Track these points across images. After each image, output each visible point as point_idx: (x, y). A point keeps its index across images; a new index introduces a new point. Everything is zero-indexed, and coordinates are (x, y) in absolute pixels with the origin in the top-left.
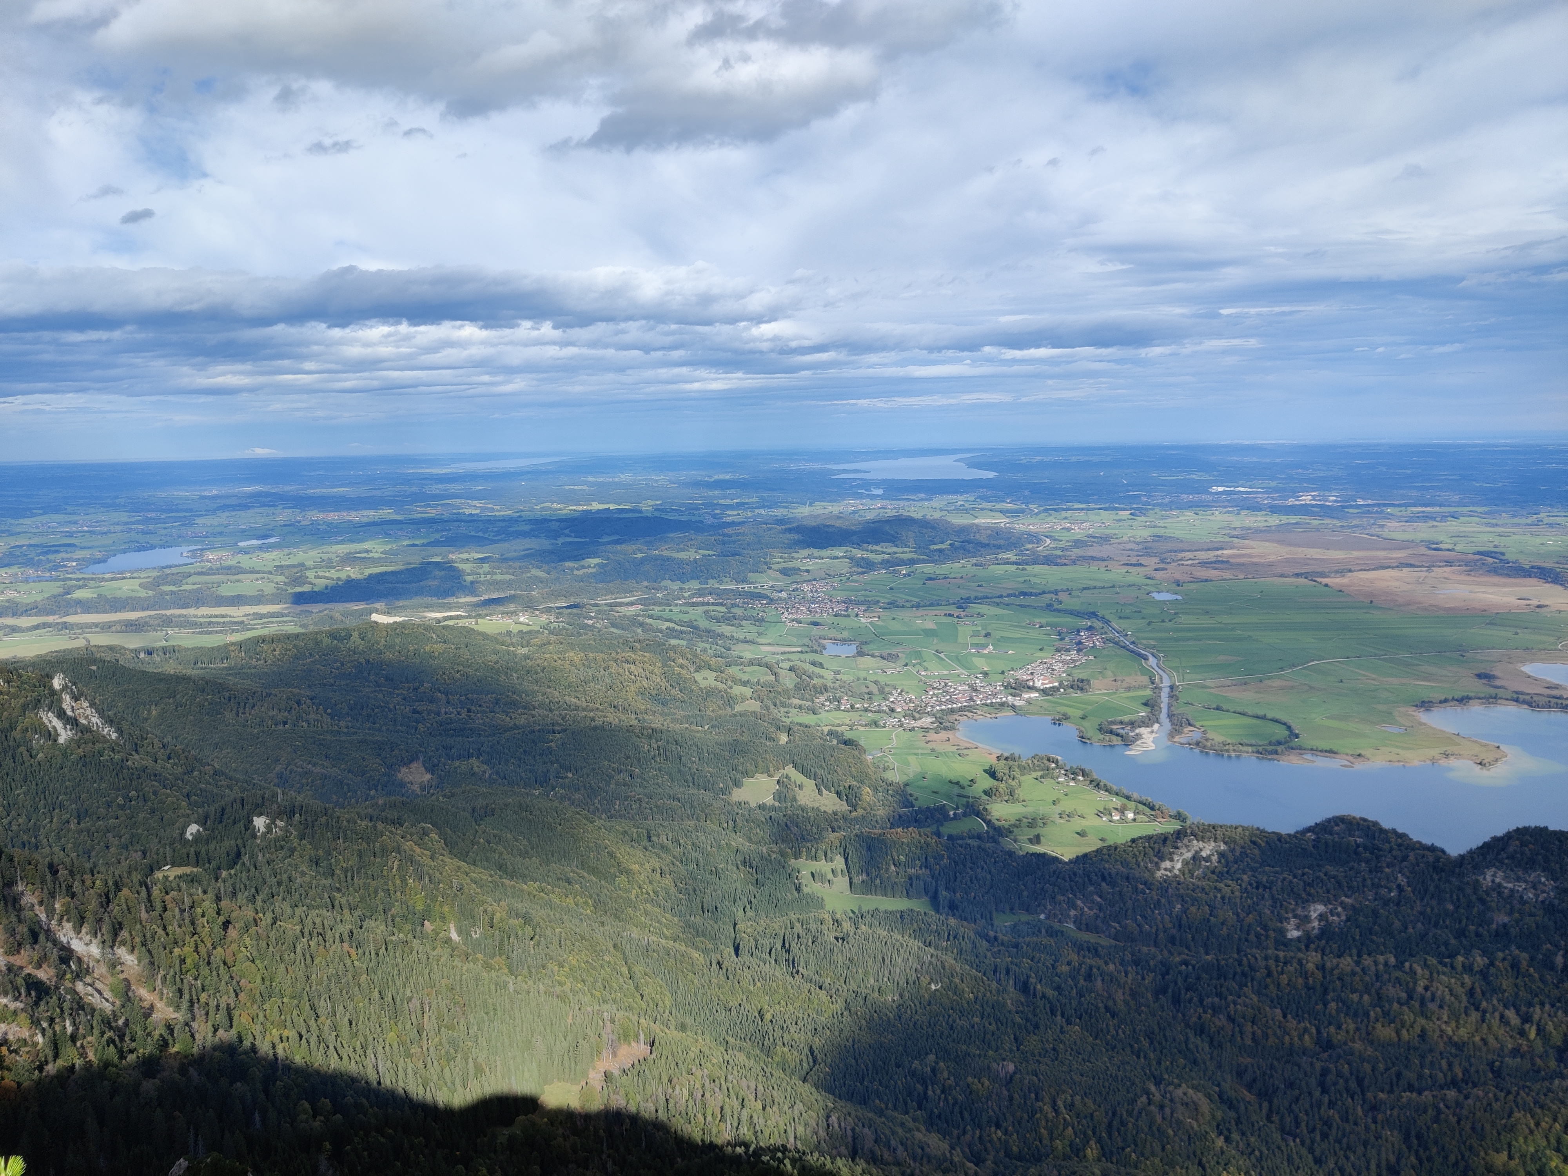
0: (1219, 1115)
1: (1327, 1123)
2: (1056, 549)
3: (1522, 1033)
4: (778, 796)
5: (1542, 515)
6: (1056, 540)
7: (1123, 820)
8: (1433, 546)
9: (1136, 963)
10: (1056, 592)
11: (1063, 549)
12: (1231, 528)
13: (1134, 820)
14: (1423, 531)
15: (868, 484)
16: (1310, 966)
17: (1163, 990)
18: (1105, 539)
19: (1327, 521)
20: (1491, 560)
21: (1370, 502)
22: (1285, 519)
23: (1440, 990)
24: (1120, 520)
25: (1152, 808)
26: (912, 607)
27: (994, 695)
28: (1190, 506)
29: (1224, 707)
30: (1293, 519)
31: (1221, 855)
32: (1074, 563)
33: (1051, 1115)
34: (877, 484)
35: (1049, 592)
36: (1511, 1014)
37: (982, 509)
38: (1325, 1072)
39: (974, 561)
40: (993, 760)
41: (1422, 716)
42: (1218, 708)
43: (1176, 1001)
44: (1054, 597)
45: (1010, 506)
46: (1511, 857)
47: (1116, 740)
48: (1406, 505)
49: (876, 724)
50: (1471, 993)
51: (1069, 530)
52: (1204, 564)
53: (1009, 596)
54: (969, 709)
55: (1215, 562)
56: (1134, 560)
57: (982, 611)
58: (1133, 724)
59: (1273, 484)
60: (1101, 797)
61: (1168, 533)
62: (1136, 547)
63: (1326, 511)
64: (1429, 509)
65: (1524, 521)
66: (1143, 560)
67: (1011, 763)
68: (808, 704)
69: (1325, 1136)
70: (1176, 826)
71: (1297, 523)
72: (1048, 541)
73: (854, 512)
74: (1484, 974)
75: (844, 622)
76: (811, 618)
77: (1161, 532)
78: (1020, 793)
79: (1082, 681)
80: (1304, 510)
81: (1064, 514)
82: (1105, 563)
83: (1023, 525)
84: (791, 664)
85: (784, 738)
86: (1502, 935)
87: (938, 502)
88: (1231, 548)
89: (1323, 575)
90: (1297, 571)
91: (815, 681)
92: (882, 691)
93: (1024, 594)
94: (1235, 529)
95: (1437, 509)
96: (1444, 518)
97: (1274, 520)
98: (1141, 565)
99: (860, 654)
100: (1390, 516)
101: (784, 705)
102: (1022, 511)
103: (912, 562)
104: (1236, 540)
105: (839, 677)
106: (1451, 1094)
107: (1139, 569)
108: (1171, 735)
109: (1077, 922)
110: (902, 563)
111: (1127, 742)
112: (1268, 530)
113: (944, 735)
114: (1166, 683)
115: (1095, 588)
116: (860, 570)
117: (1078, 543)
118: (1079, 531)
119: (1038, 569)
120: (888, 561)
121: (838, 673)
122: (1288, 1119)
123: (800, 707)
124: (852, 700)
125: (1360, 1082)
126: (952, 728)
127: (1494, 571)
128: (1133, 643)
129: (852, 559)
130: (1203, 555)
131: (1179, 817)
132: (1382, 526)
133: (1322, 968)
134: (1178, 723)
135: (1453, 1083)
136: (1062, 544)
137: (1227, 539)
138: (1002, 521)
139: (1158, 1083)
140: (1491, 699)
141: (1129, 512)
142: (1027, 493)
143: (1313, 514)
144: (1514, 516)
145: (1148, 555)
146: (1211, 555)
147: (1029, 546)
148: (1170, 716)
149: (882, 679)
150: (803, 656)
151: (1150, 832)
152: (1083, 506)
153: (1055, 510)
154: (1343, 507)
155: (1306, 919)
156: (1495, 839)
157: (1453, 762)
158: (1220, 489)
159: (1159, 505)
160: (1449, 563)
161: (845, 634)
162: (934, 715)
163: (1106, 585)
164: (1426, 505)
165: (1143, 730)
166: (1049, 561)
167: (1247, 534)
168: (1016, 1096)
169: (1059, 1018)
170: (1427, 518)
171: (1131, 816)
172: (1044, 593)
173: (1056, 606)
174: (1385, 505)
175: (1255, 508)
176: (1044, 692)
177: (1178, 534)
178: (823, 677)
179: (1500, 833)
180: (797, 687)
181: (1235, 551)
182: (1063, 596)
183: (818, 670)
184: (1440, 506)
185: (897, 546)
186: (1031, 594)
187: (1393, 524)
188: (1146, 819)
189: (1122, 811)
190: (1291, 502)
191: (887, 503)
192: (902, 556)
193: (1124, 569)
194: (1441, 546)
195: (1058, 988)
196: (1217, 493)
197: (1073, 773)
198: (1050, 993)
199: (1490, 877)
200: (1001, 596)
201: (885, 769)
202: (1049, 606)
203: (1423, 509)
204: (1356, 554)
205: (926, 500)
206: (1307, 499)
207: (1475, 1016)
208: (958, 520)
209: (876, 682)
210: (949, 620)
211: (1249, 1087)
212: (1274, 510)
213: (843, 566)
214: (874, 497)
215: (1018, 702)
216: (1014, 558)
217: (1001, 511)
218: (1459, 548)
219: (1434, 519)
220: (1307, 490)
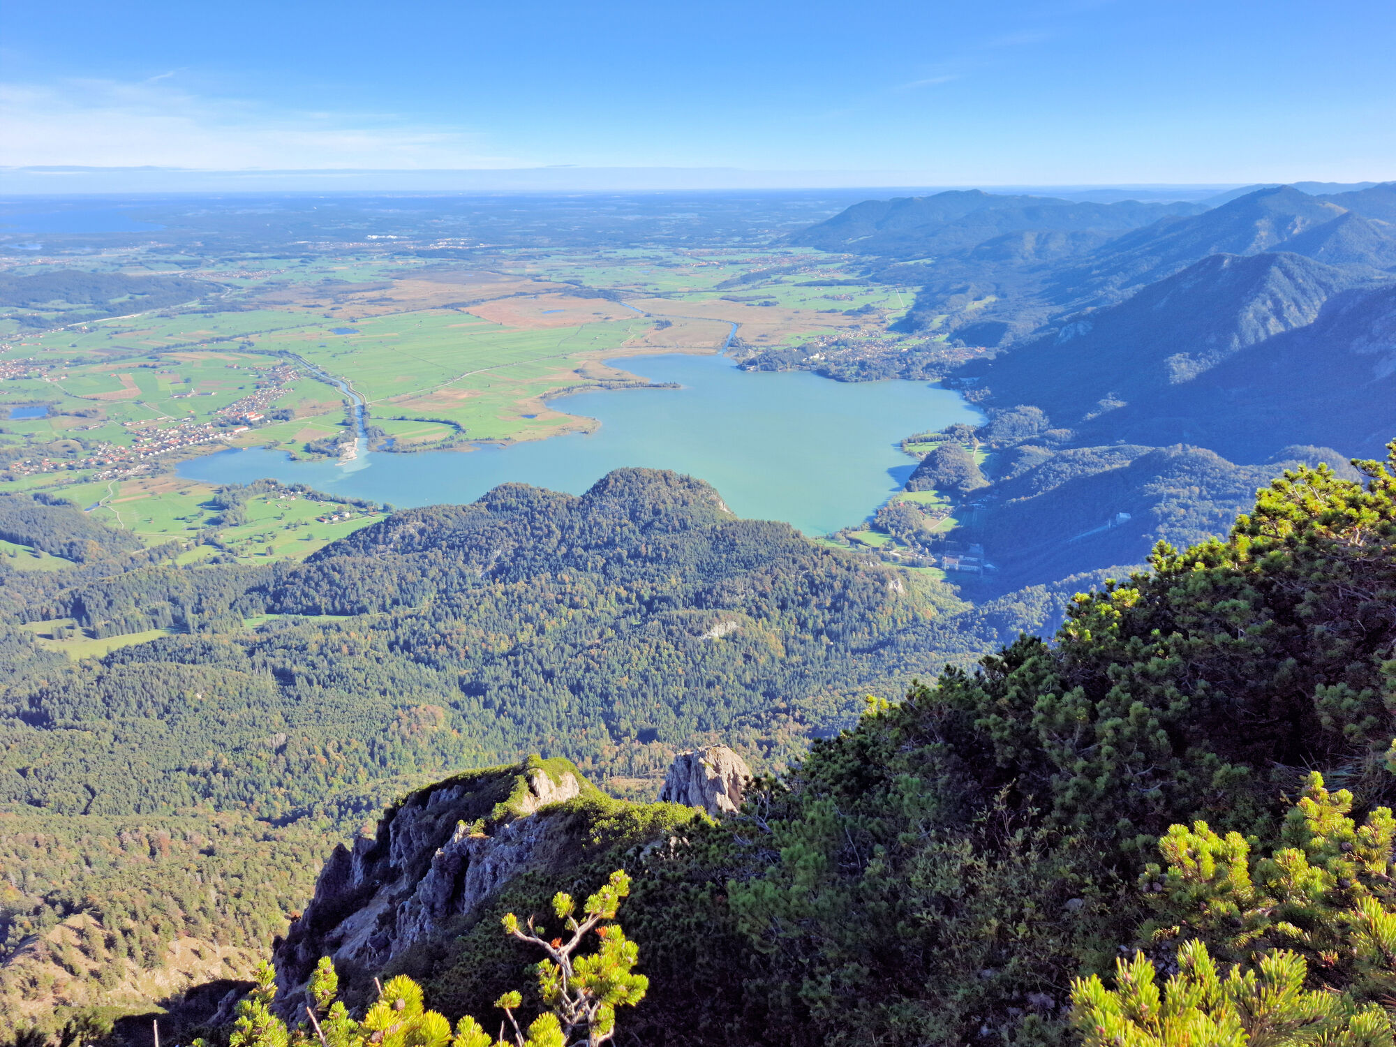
0: (451, 716)
1: (523, 696)
2: (238, 296)
5: (601, 252)
6: (236, 288)
7: (342, 520)
8: (536, 278)
10: (246, 335)
11: (245, 296)
12: (388, 271)
13: (351, 518)
14: (528, 267)
15: (22, 240)
18: (283, 285)
19: (461, 262)
20: (574, 287)
21: (489, 245)
22: (431, 261)
23: (580, 587)
24: (292, 267)
25: (364, 506)
26: (102, 362)
27: (206, 435)
28: (352, 252)
29: (408, 418)
30: (435, 261)
32: (258, 308)
33: (324, 760)
35: (240, 336)
36: (621, 590)
37: (157, 262)
39: (158, 312)
40: (215, 493)
42: (402, 419)
44: (245, 339)
45: (186, 258)
47: (323, 457)
48: (515, 247)
49: (86, 480)
50: (598, 584)
51: (247, 278)
52: (372, 302)
53: (201, 343)
56: (312, 303)
57: (177, 359)
58: (336, 441)
59: (416, 232)
60: (320, 506)
61: (338, 277)
62: (311, 290)
63: (460, 254)
64: (530, 250)
65: (590, 257)
66: (320, 302)
67: (233, 491)
68: (2, 472)
70: (385, 516)
71: (439, 265)
72: (230, 290)
73: (10, 270)
74: (604, 570)
75: (25, 384)
77: (330, 276)
78: (248, 515)
79: (285, 412)
80: (443, 253)
81: (240, 263)
83: (201, 276)
87: (107, 255)
89: (465, 305)
90: (445, 304)
91: (6, 448)
92: (86, 447)
93: (216, 340)
94: (391, 271)
95: (535, 250)
96: (541, 257)
97: (421, 262)
99: (53, 413)
100: (504, 257)
102: (198, 263)
103: (92, 317)
104: (394, 281)
105: (33, 440)
107: (318, 310)
108: (368, 445)
110: (80, 319)
111: (334, 457)
112: (418, 270)
113: (161, 478)
114: (358, 404)
115: (282, 329)
116: (33, 329)
117: (258, 290)
118: (257, 279)
119: (224, 315)
120: (64, 319)
121: (31, 435)
124: (55, 461)
126: (168, 471)
127: (577, 294)
128: (324, 374)
129: (19, 318)
130: (370, 295)
131: (386, 509)
132: (500, 264)
134: (374, 436)
136: (244, 292)
137: (386, 280)
138: (179, 272)
139: (403, 709)
140: (587, 386)
141: (299, 260)
142: (199, 244)
143: (450, 256)
144: (584, 254)
146: (375, 294)
147: (212, 295)
148: (365, 430)
149: (85, 436)
152: (256, 255)
153: (231, 260)
154: (471, 250)
155: (489, 562)
158: (375, 237)
159: (326, 252)
160: (549, 291)
161: (31, 396)
162: (148, 462)
163: (291, 326)
164: (528, 247)
165: (345, 445)
166: (234, 307)
167: (402, 275)
169: (316, 686)
170: (530, 257)
171: (347, 515)
173: (249, 349)
174: (500, 248)
175: (405, 253)
176: (253, 426)
177: (346, 277)
178: (13, 443)
179: (602, 477)
181: (395, 290)
182: (252, 338)
184: (537, 247)
185: (71, 302)
187: (507, 263)
188: (360, 515)
189: (340, 513)
190: (432, 246)
191: (46, 259)
192: (79, 312)
194: (543, 278)
196: (372, 241)
197: (292, 490)
201: (105, 520)
202: (242, 348)
203: (526, 250)
204: (485, 287)
205: (94, 254)
206: (442, 245)
208: (134, 273)
209: (77, 440)
210: (145, 372)
212: (420, 254)
213: (12, 327)
214: (30, 254)
215: (230, 438)
216: (199, 307)
217: (179, 264)
218: (553, 279)
219: (534, 257)
220: (443, 237)
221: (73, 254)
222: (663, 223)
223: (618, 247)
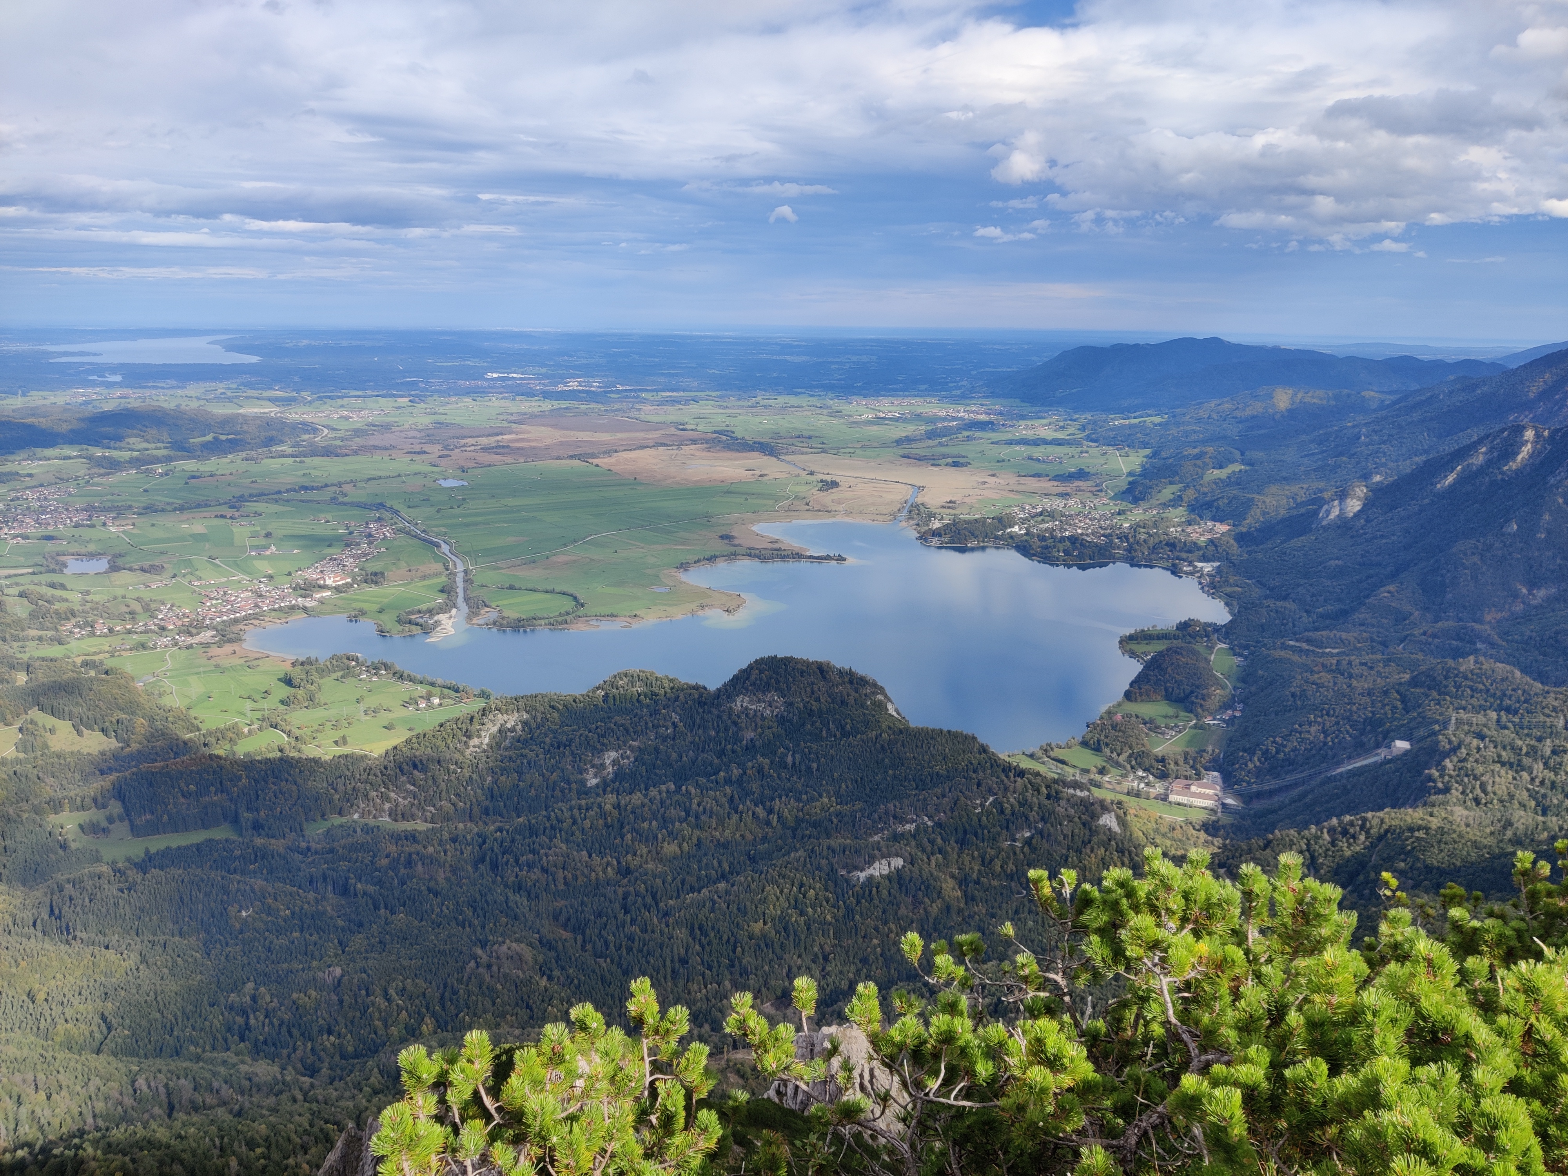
0: (541, 958)
1: (631, 938)
2: (335, 439)
3: (768, 823)
4: (22, 746)
5: (759, 398)
6: (334, 429)
7: (430, 707)
8: (680, 426)
9: (454, 840)
10: (340, 485)
11: (342, 439)
12: (508, 414)
13: (440, 705)
14: (672, 414)
15: (101, 370)
16: (608, 807)
17: (482, 860)
18: (386, 428)
19: (593, 406)
20: (724, 438)
21: (627, 388)
22: (556, 404)
23: (709, 803)
24: (399, 408)
25: (457, 691)
26: (175, 510)
27: (282, 599)
28: (468, 392)
29: (517, 586)
30: (564, 404)
31: (525, 723)
32: (356, 453)
33: (384, 1004)
34: (115, 369)
35: (332, 485)
36: (759, 810)
37: (247, 398)
38: (626, 896)
39: (244, 455)
40: (287, 667)
41: (683, 576)
42: (511, 587)
43: (495, 866)
44: (338, 489)
45: (280, 394)
46: (753, 684)
47: (416, 630)
48: (657, 391)
49: (143, 646)
50: (731, 800)
51: (347, 418)
52: (486, 449)
53: (288, 491)
54: (255, 616)
55: (496, 447)
56: (417, 448)
57: (259, 510)
58: (431, 612)
59: (543, 370)
60: (406, 689)
61: (449, 419)
62: (419, 435)
63: (591, 396)
64: (675, 394)
65: (746, 403)
66: (427, 448)
67: (308, 667)
68: (50, 633)
69: (629, 949)
70: (481, 704)
71: (567, 408)
72: (326, 431)
73: (86, 403)
74: (740, 781)
75: (87, 533)
76: (41, 532)
77: (442, 418)
78: (321, 697)
79: (376, 574)
80: (572, 395)
81: (340, 402)
82: (389, 452)
83: (295, 415)
84: (21, 588)
85: (22, 678)
86: (751, 749)
87: (194, 389)
88: (510, 433)
89: (594, 456)
90: (571, 453)
91: (57, 606)
92: (147, 608)
93: (305, 488)
94: (512, 414)
95: (681, 394)
96: (687, 402)
97: (547, 406)
98: (425, 452)
99: (114, 568)
100: (644, 401)
101: (16, 639)
102: (293, 400)
103: (168, 459)
104: (514, 425)
105: (88, 598)
106: (722, 886)
107: (424, 457)
108: (469, 618)
109: (393, 815)
110: (156, 460)
111: (427, 630)
112: (542, 415)
113: (228, 648)
114: (460, 568)
115: (380, 478)
116: (102, 471)
117: (358, 432)
118: (358, 420)
119: (317, 461)
120: (137, 459)
121: (88, 593)
122: (599, 944)
123: (40, 639)
124: (110, 623)
125: (654, 896)
126: (237, 639)
127: (728, 447)
128: (424, 531)
129: (90, 458)
130: (484, 441)
131: (484, 695)
132: (639, 410)
133: (617, 806)
134: (475, 606)
135: (723, 877)
136: (341, 434)
137: (506, 424)
138: (272, 411)
139: (483, 946)
140: (732, 556)
141: (407, 399)
142: (296, 379)
143: (580, 399)
144: (739, 399)
145: (431, 442)
146: (491, 441)
147: (306, 437)
148: (467, 599)
149: (146, 595)
150: (36, 578)
151: (457, 714)
152: (360, 393)
153: (329, 397)
154: (605, 392)
155: (603, 766)
156: (742, 671)
157: (708, 612)
158: (495, 375)
159: (438, 391)
160: (694, 441)
161: (92, 548)
162: (214, 628)
163: (392, 475)
164: (673, 390)
165: (442, 617)
166: (328, 452)
167: (524, 419)
168: (346, 998)
169: (382, 911)
170: (674, 401)
171: (436, 701)
172: (326, 486)
173: (341, 499)
174: (640, 390)
175: (529, 394)
176: (337, 589)
177: (458, 420)
178: (67, 600)
179: (744, 667)
180: (33, 616)
181: (513, 436)
182: (347, 488)
183: (58, 593)
184: (684, 391)
185: (147, 441)
186: (312, 488)
187: (647, 408)
188: (452, 702)
189: (428, 698)
190: (560, 388)
191: (128, 392)
192: (155, 452)
193: (408, 458)
194: (688, 427)
195: (380, 883)
196: (493, 379)
197: (375, 668)
198: (371, 889)
199: (741, 702)
200: (279, 492)
201: (160, 695)
202: (334, 499)
203: (670, 394)
204: (620, 435)
205: (179, 387)
206: (574, 385)
207: (735, 817)
208: (221, 410)
209: (138, 599)
210: (222, 522)
211: (565, 926)
212: (547, 395)
213: (80, 468)
214: (111, 385)
215: (309, 603)
216: (289, 451)
217: (270, 399)
218: (700, 428)
219: (679, 402)
220: (573, 376)
221: (157, 387)
222: (834, 367)
223: (780, 394)
